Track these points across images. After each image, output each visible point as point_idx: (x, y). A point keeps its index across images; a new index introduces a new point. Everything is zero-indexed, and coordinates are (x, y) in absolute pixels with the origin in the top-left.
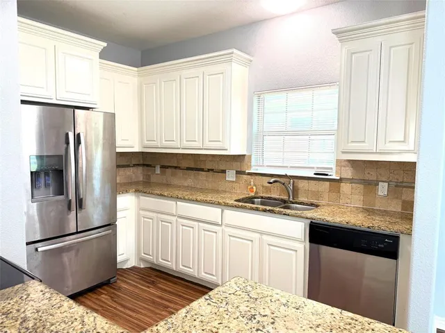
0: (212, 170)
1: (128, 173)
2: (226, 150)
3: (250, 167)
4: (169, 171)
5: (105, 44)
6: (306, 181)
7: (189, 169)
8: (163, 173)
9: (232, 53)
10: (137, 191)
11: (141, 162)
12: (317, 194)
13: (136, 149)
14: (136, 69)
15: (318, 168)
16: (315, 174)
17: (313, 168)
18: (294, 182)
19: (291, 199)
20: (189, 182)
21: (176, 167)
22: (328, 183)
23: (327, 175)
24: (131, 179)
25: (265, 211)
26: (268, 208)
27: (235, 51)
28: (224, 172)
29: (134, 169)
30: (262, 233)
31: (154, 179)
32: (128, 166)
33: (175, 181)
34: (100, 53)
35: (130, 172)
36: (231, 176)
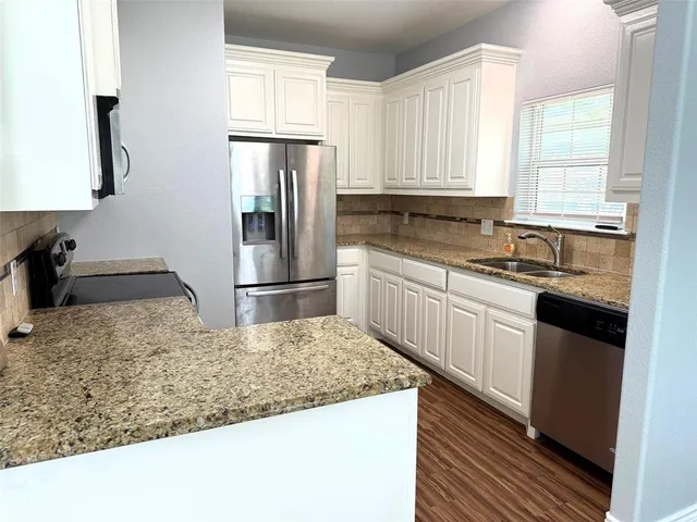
0: (465, 219)
1: (371, 223)
2: (470, 189)
3: (511, 215)
4: (417, 220)
5: (333, 59)
6: (585, 238)
7: (439, 217)
8: (411, 223)
9: (480, 50)
10: (367, 243)
11: (389, 209)
12: (597, 259)
13: (378, 191)
14: (378, 84)
15: (602, 217)
16: (597, 227)
17: (595, 217)
18: (563, 238)
19: (558, 265)
20: (439, 236)
21: (425, 216)
22: (613, 241)
23: (616, 229)
24: (375, 230)
25: (490, 274)
26: (495, 270)
27: (484, 46)
28: (479, 222)
29: (381, 217)
30: (489, 305)
31: (402, 231)
32: (371, 213)
33: (425, 234)
34: (327, 71)
35: (373, 220)
36: (487, 228)
